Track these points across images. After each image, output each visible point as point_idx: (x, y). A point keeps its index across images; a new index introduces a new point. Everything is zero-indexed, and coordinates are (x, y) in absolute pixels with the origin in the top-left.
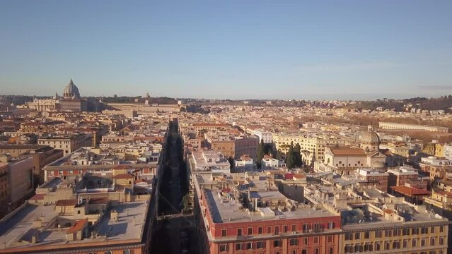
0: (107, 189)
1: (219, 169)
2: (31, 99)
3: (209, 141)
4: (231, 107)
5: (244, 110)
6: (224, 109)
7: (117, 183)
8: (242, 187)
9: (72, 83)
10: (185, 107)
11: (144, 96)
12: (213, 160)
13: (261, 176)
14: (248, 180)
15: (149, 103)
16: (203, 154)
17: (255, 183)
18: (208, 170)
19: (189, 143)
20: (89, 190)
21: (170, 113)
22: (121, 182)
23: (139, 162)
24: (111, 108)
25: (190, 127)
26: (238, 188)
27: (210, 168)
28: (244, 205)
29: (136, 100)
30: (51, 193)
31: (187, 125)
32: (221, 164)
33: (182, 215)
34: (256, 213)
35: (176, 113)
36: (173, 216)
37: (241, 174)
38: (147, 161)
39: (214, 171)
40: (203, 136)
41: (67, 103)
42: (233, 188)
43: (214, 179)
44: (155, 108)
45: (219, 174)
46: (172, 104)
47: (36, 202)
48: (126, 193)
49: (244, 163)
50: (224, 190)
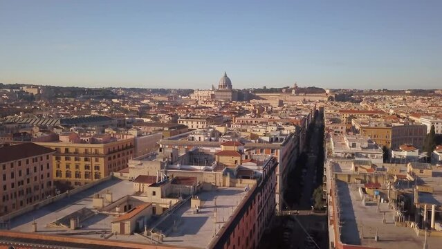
0: (202, 167)
1: (366, 157)
2: (192, 91)
3: (357, 127)
4: (388, 97)
5: (404, 99)
6: (380, 99)
7: (220, 161)
8: (402, 183)
9: (226, 76)
10: (334, 96)
11: (292, 86)
12: (358, 144)
13: (434, 170)
14: (413, 174)
15: (295, 93)
16: (345, 138)
17: (424, 179)
18: (349, 158)
19: (331, 128)
20: (184, 167)
21: (316, 101)
22: (225, 160)
23: (260, 141)
24: (258, 98)
25: (335, 114)
26: (395, 184)
27: (353, 154)
28: (406, 215)
29: (284, 90)
30: (139, 167)
31: (333, 111)
32: (369, 151)
33: (312, 213)
34: (433, 233)
35: (323, 102)
36: (301, 213)
37: (401, 166)
38: (271, 141)
39: (357, 159)
40: (350, 123)
41: (220, 94)
42: (387, 185)
43: (356, 168)
44: (301, 97)
45: (365, 163)
46: (320, 93)
47: (121, 175)
48: (225, 174)
49: (405, 154)
50: (369, 184)
